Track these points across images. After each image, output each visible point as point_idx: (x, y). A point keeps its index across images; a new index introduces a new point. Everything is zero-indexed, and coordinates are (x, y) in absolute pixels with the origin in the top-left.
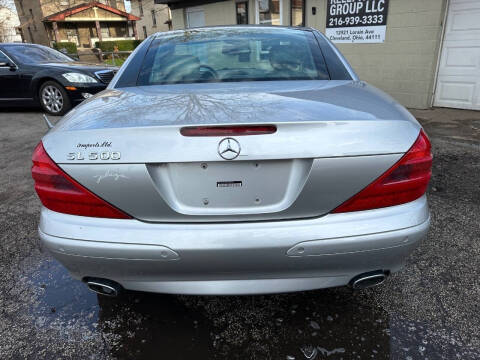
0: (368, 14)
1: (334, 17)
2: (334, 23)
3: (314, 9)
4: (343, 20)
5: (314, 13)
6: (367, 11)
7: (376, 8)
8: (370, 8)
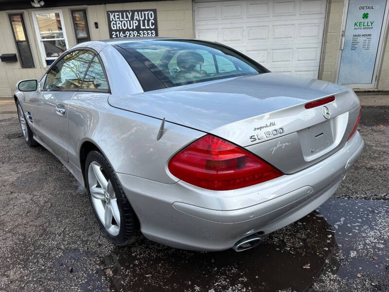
0: (143, 30)
1: (116, 31)
2: (116, 35)
3: (96, 24)
4: (124, 33)
5: (97, 27)
6: (142, 27)
7: (148, 25)
8: (144, 25)
